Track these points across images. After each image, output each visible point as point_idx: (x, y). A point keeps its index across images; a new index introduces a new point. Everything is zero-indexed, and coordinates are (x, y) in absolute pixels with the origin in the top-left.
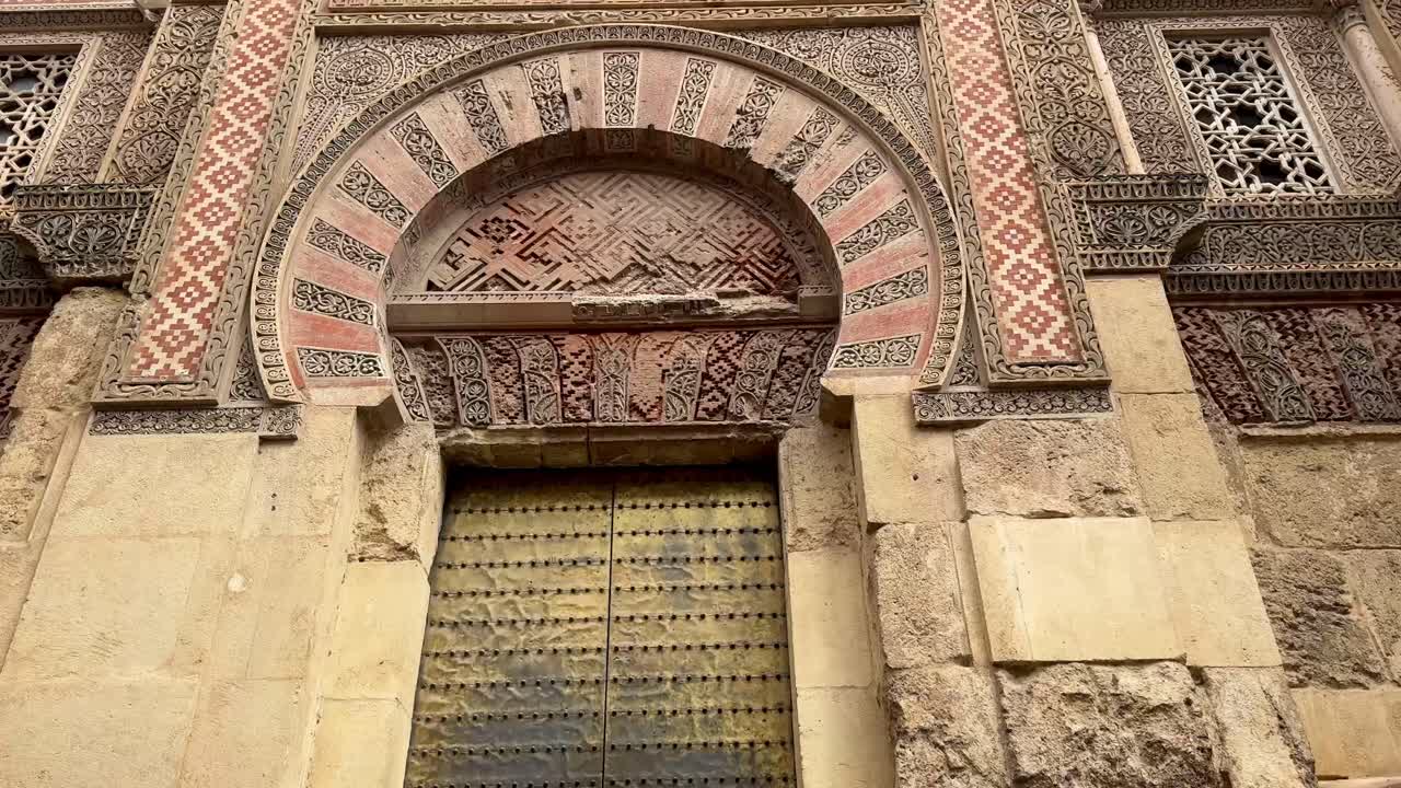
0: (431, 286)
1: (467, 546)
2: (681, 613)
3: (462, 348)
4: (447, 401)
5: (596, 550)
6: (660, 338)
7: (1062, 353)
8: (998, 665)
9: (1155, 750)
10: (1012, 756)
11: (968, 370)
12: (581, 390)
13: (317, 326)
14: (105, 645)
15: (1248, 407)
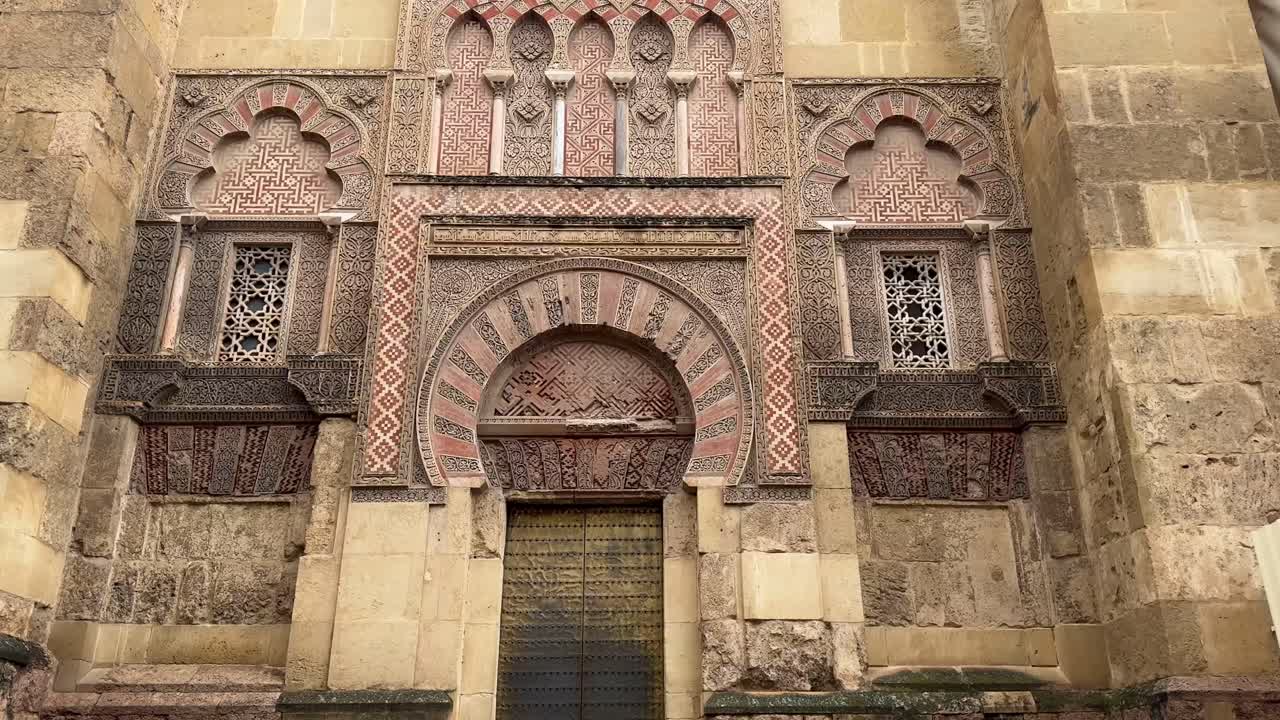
0: (497, 413)
1: (518, 544)
2: (616, 580)
3: (513, 446)
4: (508, 474)
5: (577, 548)
6: (609, 442)
7: (793, 468)
8: (747, 620)
9: (804, 658)
10: (748, 659)
11: (749, 475)
12: (571, 471)
13: (448, 443)
14: (377, 605)
15: (881, 488)
